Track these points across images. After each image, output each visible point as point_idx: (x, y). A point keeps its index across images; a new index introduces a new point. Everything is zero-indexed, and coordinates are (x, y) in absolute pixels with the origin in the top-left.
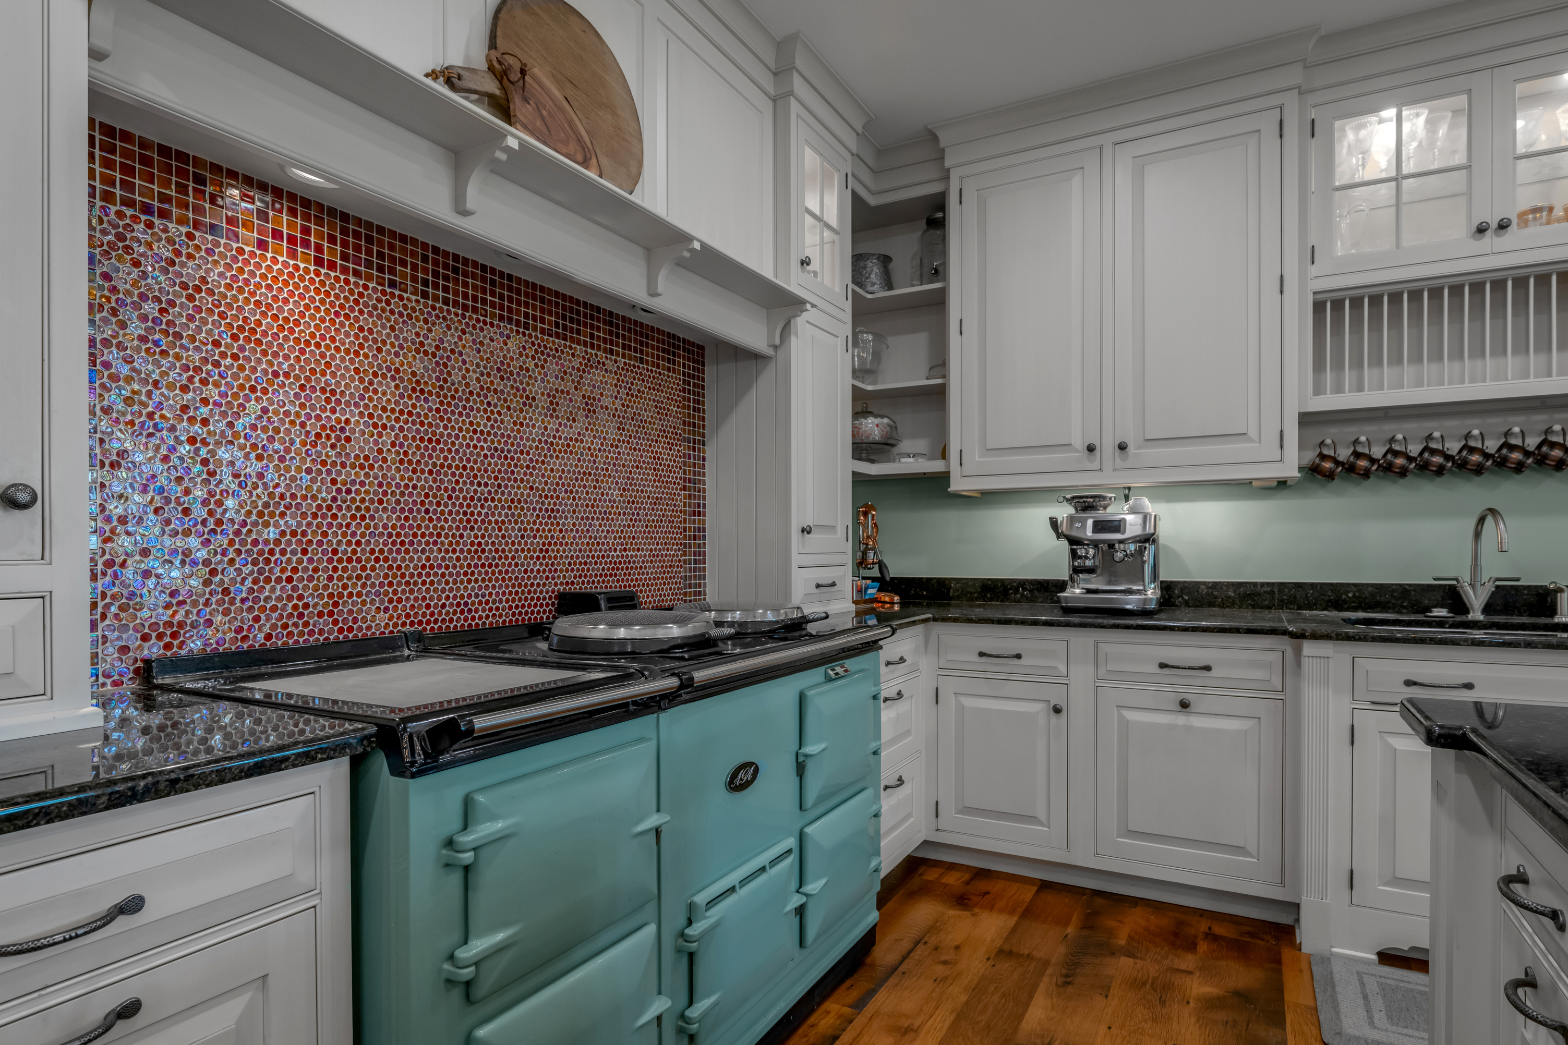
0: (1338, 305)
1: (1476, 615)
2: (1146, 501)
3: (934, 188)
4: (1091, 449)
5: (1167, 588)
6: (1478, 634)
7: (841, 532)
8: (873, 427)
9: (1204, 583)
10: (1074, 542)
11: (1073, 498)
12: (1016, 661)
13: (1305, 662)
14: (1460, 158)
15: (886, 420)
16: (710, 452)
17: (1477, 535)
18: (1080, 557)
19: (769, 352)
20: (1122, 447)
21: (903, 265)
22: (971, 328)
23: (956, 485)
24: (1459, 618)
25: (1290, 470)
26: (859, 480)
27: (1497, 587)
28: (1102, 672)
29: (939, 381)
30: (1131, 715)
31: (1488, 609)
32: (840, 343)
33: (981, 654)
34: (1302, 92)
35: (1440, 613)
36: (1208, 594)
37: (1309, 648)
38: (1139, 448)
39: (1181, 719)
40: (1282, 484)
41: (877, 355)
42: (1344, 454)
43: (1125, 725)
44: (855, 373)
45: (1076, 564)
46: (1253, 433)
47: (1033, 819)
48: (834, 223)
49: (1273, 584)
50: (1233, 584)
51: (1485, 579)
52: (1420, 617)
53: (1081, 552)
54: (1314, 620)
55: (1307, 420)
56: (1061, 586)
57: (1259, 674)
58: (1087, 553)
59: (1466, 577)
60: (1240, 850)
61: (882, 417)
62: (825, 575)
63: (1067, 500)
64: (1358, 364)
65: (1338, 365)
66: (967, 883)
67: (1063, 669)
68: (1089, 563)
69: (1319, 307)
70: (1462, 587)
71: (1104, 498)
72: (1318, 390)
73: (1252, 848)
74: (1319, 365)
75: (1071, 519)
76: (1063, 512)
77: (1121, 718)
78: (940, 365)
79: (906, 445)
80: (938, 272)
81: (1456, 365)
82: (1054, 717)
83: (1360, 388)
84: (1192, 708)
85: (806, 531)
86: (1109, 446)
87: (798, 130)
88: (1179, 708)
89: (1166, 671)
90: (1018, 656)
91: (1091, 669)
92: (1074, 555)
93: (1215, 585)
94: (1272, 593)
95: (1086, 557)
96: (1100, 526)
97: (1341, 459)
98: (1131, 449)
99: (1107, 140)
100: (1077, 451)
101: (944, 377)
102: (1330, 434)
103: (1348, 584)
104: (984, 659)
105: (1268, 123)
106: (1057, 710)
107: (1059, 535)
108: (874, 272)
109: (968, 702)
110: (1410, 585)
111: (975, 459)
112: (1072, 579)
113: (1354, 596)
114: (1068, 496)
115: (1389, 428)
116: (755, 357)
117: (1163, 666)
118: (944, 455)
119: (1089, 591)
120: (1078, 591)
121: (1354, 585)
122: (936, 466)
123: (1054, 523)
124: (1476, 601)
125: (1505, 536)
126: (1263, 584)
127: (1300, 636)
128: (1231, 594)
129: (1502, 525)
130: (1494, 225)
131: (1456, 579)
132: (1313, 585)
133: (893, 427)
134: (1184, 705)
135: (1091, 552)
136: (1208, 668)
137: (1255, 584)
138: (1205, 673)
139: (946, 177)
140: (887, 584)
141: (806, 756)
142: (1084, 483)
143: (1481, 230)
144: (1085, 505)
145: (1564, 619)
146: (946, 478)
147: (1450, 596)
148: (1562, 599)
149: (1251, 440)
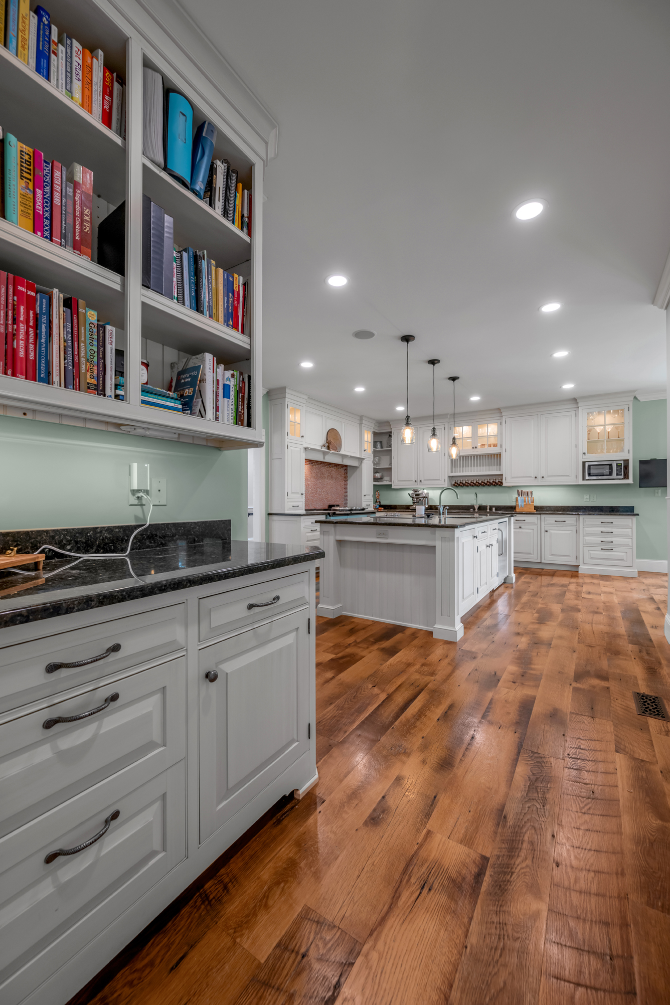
1: (477, 510)
2: (426, 490)
3: (390, 431)
4: (416, 481)
7: (371, 496)
8: (378, 475)
9: (438, 505)
10: (412, 498)
14: (471, 436)
16: (348, 482)
17: (477, 497)
19: (359, 467)
21: (385, 443)
22: (396, 458)
23: (393, 487)
24: (474, 511)
25: (450, 486)
26: (374, 485)
27: (480, 505)
29: (390, 467)
32: (371, 463)
34: (449, 422)
35: (471, 510)
38: (424, 481)
41: (379, 460)
44: (374, 464)
46: (441, 479)
48: (370, 441)
51: (478, 504)
52: (469, 511)
55: (449, 477)
56: (412, 506)
58: (415, 500)
59: (475, 504)
62: (368, 503)
63: (413, 490)
64: (463, 467)
65: (455, 469)
68: (415, 502)
70: (475, 506)
71: (418, 490)
72: (452, 472)
74: (453, 468)
75: (412, 493)
78: (391, 464)
79: (386, 478)
80: (390, 446)
85: (365, 496)
86: (419, 481)
87: (363, 428)
92: (413, 500)
96: (416, 495)
97: (458, 483)
98: (422, 481)
102: (456, 479)
105: (443, 427)
107: (410, 497)
108: (379, 445)
110: (468, 505)
111: (396, 482)
115: (462, 478)
118: (391, 481)
122: (389, 483)
123: (409, 494)
124: (476, 508)
133: (382, 475)
139: (391, 429)
140: (381, 506)
142: (415, 487)
143: (473, 448)
144: (416, 491)
145: (488, 510)
146: (391, 485)
147: (473, 507)
148: (488, 507)
149: (440, 481)
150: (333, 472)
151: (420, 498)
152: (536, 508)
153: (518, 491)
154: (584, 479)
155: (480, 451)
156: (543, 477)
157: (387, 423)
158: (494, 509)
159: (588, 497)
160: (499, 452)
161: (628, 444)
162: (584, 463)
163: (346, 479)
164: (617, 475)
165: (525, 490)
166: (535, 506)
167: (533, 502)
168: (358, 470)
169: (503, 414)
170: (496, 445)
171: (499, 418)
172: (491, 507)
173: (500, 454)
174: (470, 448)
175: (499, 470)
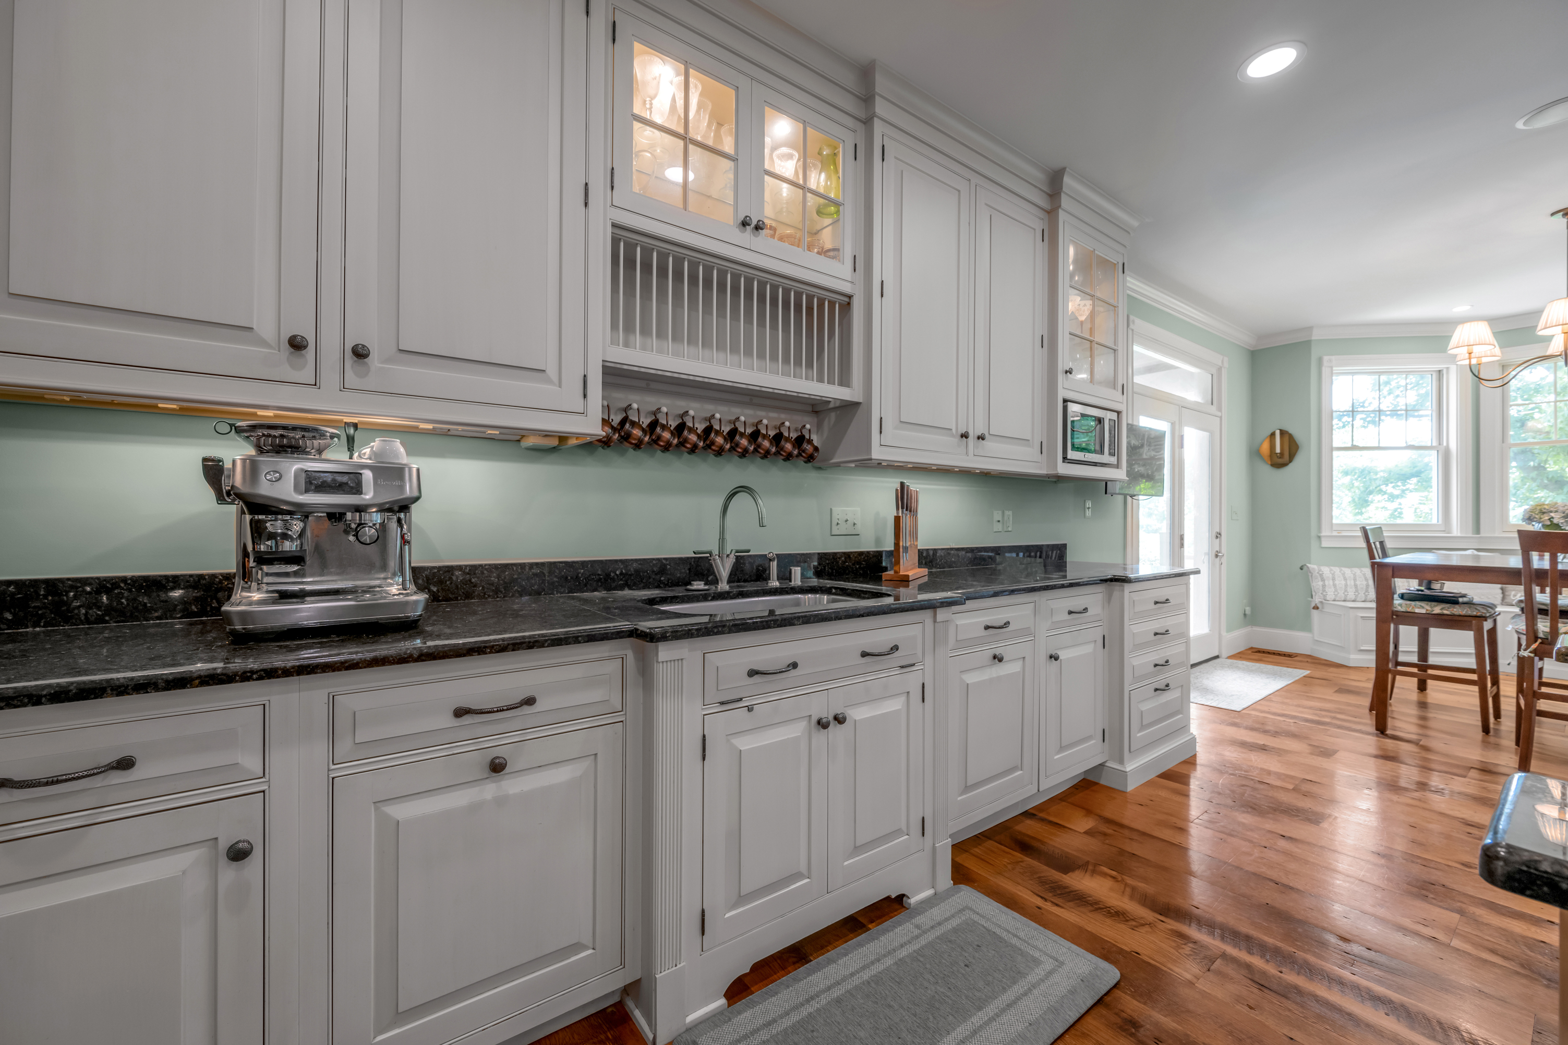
0: (634, 244)
1: (724, 586)
2: (398, 447)
4: (296, 345)
5: (427, 579)
9: (460, 568)
10: (257, 507)
11: (253, 428)
17: (725, 510)
18: (272, 536)
20: (360, 353)
24: (711, 589)
25: (593, 427)
27: (737, 557)
28: (344, 747)
30: (400, 811)
31: (733, 578)
35: (699, 585)
36: (465, 582)
37: (665, 651)
38: (388, 360)
39: (490, 790)
43: (390, 831)
45: (263, 548)
46: (552, 372)
49: (543, 564)
50: (496, 567)
51: (729, 551)
53: (275, 526)
55: (608, 371)
56: (218, 586)
58: (287, 527)
59: (715, 552)
63: (239, 430)
68: (288, 546)
69: (616, 238)
70: (714, 560)
71: (311, 433)
72: (614, 335)
73: (582, 939)
75: (251, 465)
76: (233, 450)
77: (383, 819)
82: (229, 873)
84: (508, 768)
86: (332, 346)
88: (486, 772)
89: (467, 720)
90: (124, 764)
91: (321, 749)
92: (258, 531)
93: (473, 570)
95: (285, 536)
98: (374, 360)
100: (263, 343)
103: (616, 561)
104: (7, 795)
106: (237, 853)
107: (224, 495)
110: (666, 559)
112: (246, 574)
113: (621, 573)
114: (242, 422)
117: (460, 713)
119: (285, 596)
120: (256, 596)
121: (621, 561)
123: (212, 470)
124: (724, 570)
125: (764, 510)
126: (532, 565)
127: (651, 637)
128: (494, 579)
129: (760, 501)
130: (754, 223)
131: (710, 553)
132: (584, 564)
134: (497, 767)
135: (297, 526)
137: (522, 566)
138: (526, 710)
142: (277, 401)
143: (745, 224)
144: (279, 442)
145: (774, 577)
147: (704, 566)
148: (774, 565)
149: (549, 381)
151: (359, 509)
153: (897, 486)
154: (1066, 459)
156: (983, 438)
159: (1000, 518)
160: (846, 288)
161: (1123, 370)
162: (1065, 402)
164: (1110, 453)
165: (915, 484)
166: (920, 552)
167: (917, 536)
169: (881, 108)
170: (832, 253)
171: (850, 122)
172: (787, 561)
173: (847, 304)
174: (728, 217)
175: (845, 381)
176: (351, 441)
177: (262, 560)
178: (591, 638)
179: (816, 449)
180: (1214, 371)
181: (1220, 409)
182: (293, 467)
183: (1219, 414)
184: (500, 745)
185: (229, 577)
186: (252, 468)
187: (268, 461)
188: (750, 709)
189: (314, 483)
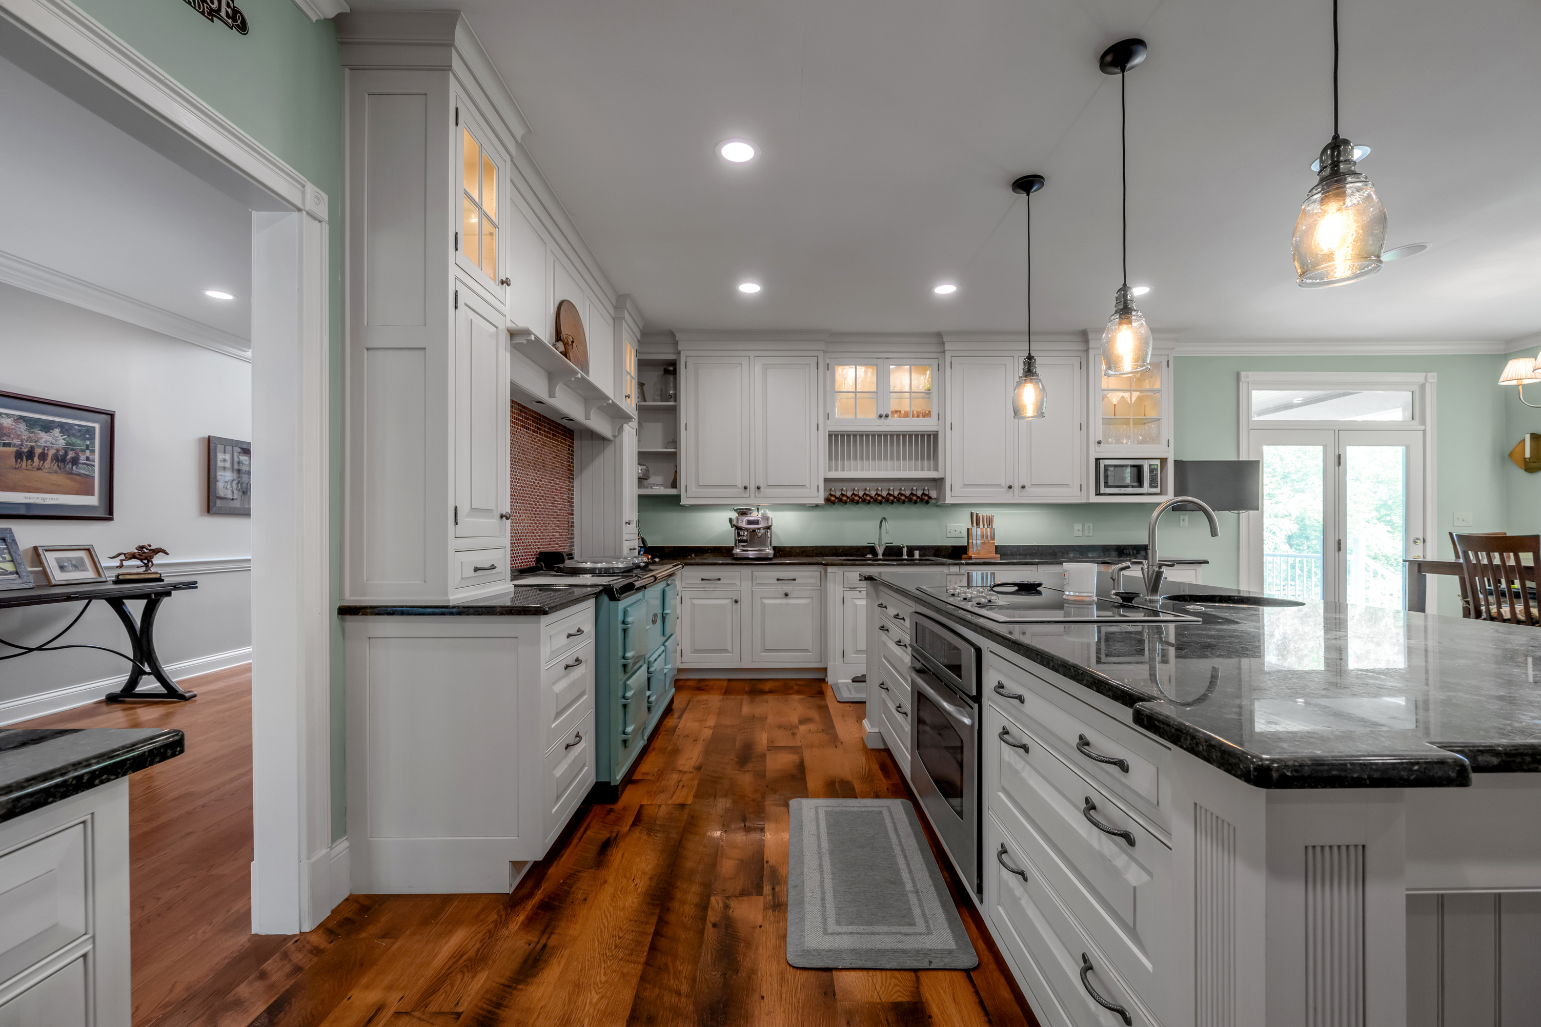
0: (836, 436)
1: (880, 557)
2: (768, 512)
3: (671, 357)
4: (745, 488)
5: (774, 548)
6: (881, 562)
7: (635, 524)
9: (788, 547)
10: (739, 529)
11: (737, 509)
12: (718, 582)
13: (828, 574)
14: (874, 388)
15: (645, 467)
16: (576, 483)
17: (880, 527)
18: (741, 536)
19: (612, 438)
20: (759, 488)
22: (691, 427)
23: (684, 501)
24: (875, 558)
25: (821, 501)
26: (640, 497)
27: (887, 546)
28: (754, 583)
29: (673, 450)
30: (766, 601)
31: (883, 555)
32: (634, 431)
33: (703, 580)
34: (824, 352)
35: (869, 556)
36: (791, 550)
37: (830, 569)
38: (765, 489)
39: (785, 601)
40: (817, 506)
41: (650, 431)
42: (838, 494)
43: (763, 605)
45: (738, 539)
46: (808, 485)
47: (726, 651)
48: (633, 374)
49: (813, 546)
50: (799, 547)
51: (883, 543)
52: (863, 558)
53: (742, 533)
54: (829, 560)
55: (827, 481)
56: (731, 549)
57: (813, 581)
58: (744, 533)
59: (877, 543)
60: (806, 650)
61: (643, 465)
62: (632, 544)
63: (735, 510)
64: (843, 459)
65: (836, 459)
66: (698, 683)
67: (738, 584)
68: (745, 538)
69: (830, 436)
70: (876, 546)
71: (750, 509)
72: (830, 470)
73: (811, 649)
74: (830, 458)
76: (734, 515)
77: (762, 603)
78: (674, 441)
79: (653, 480)
80: (675, 397)
81: (874, 462)
82: (735, 605)
83: (843, 470)
84: (789, 596)
85: (628, 523)
86: (752, 488)
87: (623, 333)
88: (784, 596)
89: (779, 582)
90: (719, 579)
91: (749, 583)
92: (739, 535)
93: (792, 548)
94: (813, 550)
95: (744, 536)
97: (837, 496)
98: (762, 489)
99: (752, 354)
100: (739, 488)
101: (676, 448)
102: (834, 486)
104: (704, 582)
105: (813, 362)
106: (736, 602)
107: (732, 526)
109: (696, 602)
110: (859, 546)
111: (693, 489)
112: (736, 545)
113: (842, 550)
114: (735, 508)
115: (853, 485)
116: (603, 439)
117: (778, 580)
118: (674, 485)
119: (744, 551)
120: (738, 550)
121: (841, 547)
122: (673, 492)
123: (731, 520)
124: (880, 551)
125: (888, 528)
126: (810, 547)
127: (826, 565)
130: (885, 415)
131: (874, 544)
132: (828, 547)
133: (647, 470)
134: (786, 595)
135: (746, 533)
136: (794, 580)
137: (807, 547)
138: (794, 582)
139: (679, 353)
140: (647, 549)
141: (666, 614)
142: (743, 503)
143: (881, 416)
144: (743, 513)
145: (905, 557)
146: (678, 497)
147: (872, 550)
148: (905, 550)
149: (808, 488)
150: (546, 450)
151: (759, 529)
152: (998, 549)
153: (972, 514)
154: (1098, 493)
155: (895, 425)
156: (1023, 487)
157: (671, 336)
158: (917, 554)
159: (1080, 528)
160: (934, 429)
161: (1167, 431)
162: (1097, 460)
163: (570, 474)
164: (1151, 486)
165: (983, 512)
166: (996, 547)
167: (994, 539)
168: (609, 451)
169: (947, 347)
170: (927, 415)
171: (935, 355)
172: (911, 550)
173: (936, 435)
174: (873, 416)
175: (936, 469)
176: (758, 509)
177: (740, 541)
178: (810, 564)
179: (930, 498)
180: (1416, 388)
181: (1423, 422)
182: (746, 518)
183: (1423, 427)
184: (788, 590)
185: (732, 547)
186: (737, 519)
187: (740, 517)
188: (860, 592)
189: (750, 522)
